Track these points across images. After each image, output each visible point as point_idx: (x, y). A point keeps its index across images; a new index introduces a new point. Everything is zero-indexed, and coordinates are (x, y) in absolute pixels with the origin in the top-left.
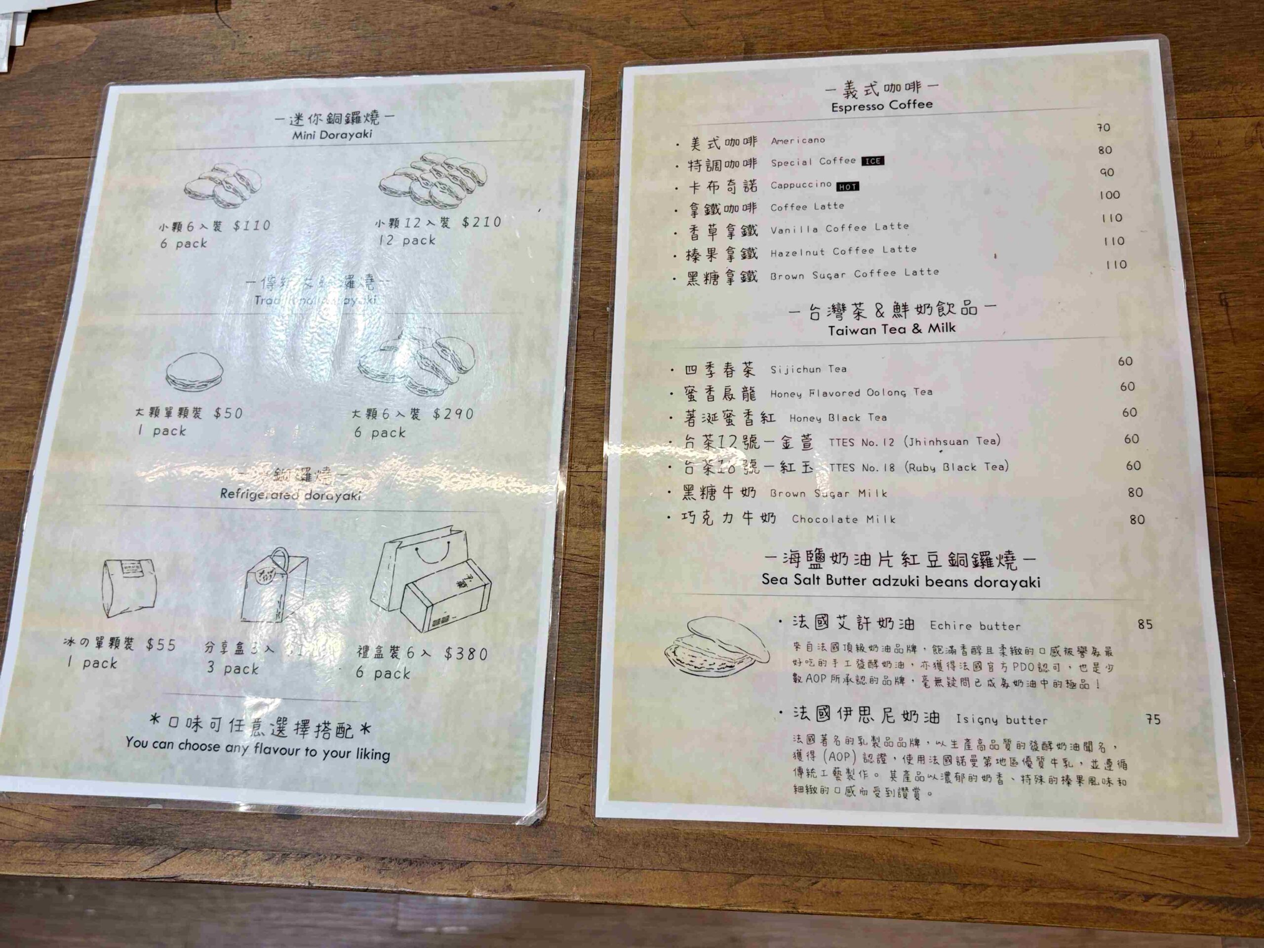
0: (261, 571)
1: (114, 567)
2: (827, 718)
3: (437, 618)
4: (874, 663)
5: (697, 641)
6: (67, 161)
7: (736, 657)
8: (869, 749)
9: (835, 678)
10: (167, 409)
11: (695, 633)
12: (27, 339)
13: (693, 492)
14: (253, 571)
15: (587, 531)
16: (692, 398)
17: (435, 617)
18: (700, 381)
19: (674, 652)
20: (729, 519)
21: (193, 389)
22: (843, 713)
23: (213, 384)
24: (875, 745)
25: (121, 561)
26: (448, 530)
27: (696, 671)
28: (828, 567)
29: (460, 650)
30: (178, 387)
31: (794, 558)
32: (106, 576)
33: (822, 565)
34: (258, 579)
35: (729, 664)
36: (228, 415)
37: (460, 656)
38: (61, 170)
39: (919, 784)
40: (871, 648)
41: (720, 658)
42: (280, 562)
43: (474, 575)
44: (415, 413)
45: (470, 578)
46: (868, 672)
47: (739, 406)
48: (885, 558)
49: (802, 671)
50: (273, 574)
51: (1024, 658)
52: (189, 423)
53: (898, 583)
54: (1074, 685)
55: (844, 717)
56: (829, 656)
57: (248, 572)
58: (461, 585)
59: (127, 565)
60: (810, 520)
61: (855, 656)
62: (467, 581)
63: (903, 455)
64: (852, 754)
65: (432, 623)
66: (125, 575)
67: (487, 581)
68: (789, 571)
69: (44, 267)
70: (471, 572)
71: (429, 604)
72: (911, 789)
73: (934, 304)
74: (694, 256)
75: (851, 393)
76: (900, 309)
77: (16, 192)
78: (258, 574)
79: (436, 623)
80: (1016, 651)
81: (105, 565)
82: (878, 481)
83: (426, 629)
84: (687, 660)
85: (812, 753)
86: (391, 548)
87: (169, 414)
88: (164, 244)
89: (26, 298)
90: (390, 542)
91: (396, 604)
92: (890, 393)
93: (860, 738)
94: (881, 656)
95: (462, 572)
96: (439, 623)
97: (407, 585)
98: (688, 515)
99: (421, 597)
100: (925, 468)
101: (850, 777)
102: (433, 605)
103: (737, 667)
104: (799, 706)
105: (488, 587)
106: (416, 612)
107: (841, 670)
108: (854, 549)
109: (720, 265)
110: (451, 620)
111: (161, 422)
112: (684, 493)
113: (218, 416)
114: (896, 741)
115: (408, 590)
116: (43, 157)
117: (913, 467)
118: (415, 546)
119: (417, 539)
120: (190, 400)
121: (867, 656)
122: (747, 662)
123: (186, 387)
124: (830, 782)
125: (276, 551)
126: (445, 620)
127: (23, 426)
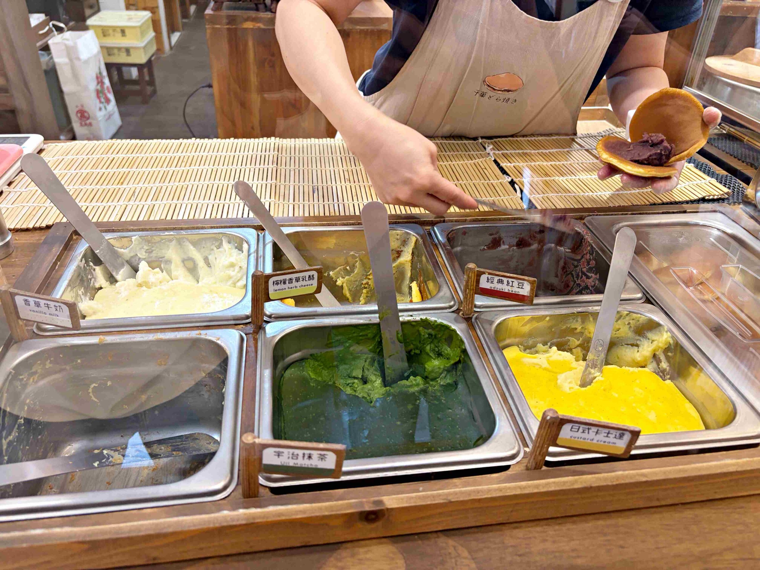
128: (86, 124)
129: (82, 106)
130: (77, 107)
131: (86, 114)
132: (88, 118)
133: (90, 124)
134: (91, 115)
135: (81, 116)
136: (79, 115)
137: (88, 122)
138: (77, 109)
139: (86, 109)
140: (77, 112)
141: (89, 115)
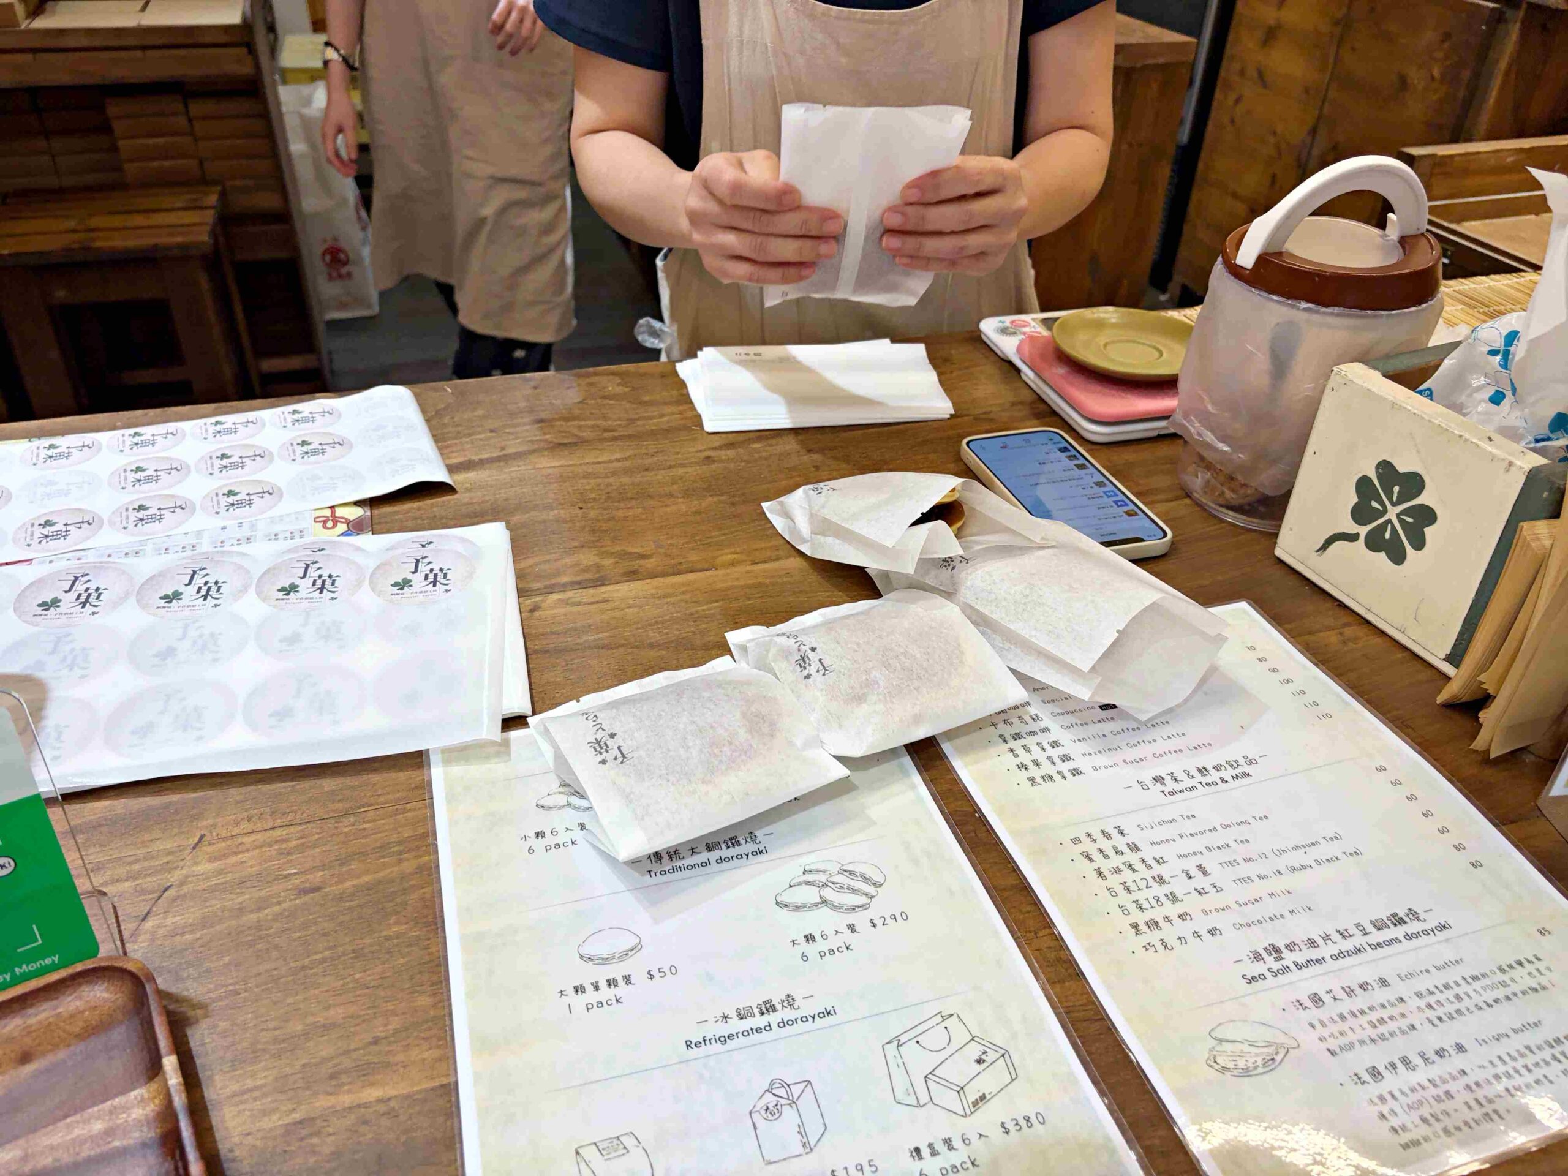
0: (765, 1108)
1: (590, 1153)
2: (1380, 1077)
3: (973, 1100)
4: (1382, 1021)
5: (1227, 1047)
6: (401, 807)
7: (1271, 1050)
8: (1433, 1091)
9: (1362, 1042)
10: (592, 984)
11: (1221, 1041)
12: (402, 961)
13: (1140, 928)
14: (755, 1110)
15: (1067, 984)
16: (1091, 860)
17: (971, 1099)
18: (1087, 846)
19: (1215, 1062)
20: (1184, 942)
21: (614, 961)
22: (1391, 1068)
23: (634, 952)
24: (1435, 1085)
25: (595, 1144)
26: (939, 1019)
27: (1246, 1073)
28: (1289, 958)
29: (1015, 1122)
30: (596, 962)
31: (1257, 957)
32: (582, 1164)
33: (1283, 956)
34: (765, 1116)
35: (1269, 1058)
36: (663, 974)
37: (1018, 1128)
38: (396, 815)
39: (1494, 1106)
40: (1369, 1009)
41: (1257, 1055)
42: (782, 1092)
43: (987, 1050)
44: (852, 928)
45: (985, 1053)
46: (1382, 1029)
47: (1133, 858)
48: (1326, 938)
49: (1333, 1044)
50: (779, 1107)
51: (1486, 982)
52: (622, 990)
53: (1350, 953)
54: (1536, 990)
55: (1393, 1072)
56: (1345, 1026)
57: (750, 1113)
58: (979, 1061)
59: (605, 1146)
60: (1248, 925)
61: (1363, 1020)
62: (984, 1057)
63: (1282, 863)
64: (1424, 1101)
65: (971, 1106)
66: (606, 1157)
67: (1003, 1052)
68: (1259, 968)
69: (403, 895)
70: (982, 1048)
71: (958, 1089)
72: (1490, 1112)
73: (1224, 763)
74: (1023, 767)
75: (1210, 830)
76: (1203, 771)
77: (349, 841)
78: (763, 1112)
79: (975, 1104)
80: (1475, 978)
81: (577, 1153)
82: (1276, 884)
83: (968, 1112)
84: (1231, 1065)
85: (1392, 1110)
86: (891, 1049)
87: (597, 988)
88: (531, 850)
89: (389, 925)
90: (888, 1043)
91: (924, 1098)
92: (1239, 824)
93: (1419, 1085)
94: (1385, 1014)
95: (975, 1051)
96: (978, 1103)
97: (926, 1077)
98: (1148, 947)
99: (945, 1083)
100: (1303, 867)
101: (1438, 1120)
102: (962, 1088)
103: (1278, 1058)
104: (1352, 1075)
105: (1007, 1056)
106: (949, 1099)
107: (1360, 1034)
108: (1300, 937)
109: (1047, 768)
110: (988, 1097)
111: (591, 996)
112: (1133, 931)
113: (651, 977)
114: (1447, 1077)
115: (929, 1082)
116: (373, 808)
117: (1294, 869)
118: (915, 1040)
119: (913, 1033)
120: (616, 971)
121: (1374, 1016)
122: (1282, 1052)
123: (605, 961)
124: (1424, 1130)
125: (772, 1082)
126: (983, 1098)
127: (422, 1042)
128: (340, 276)
129: (336, 239)
130: (325, 241)
131: (342, 256)
132: (346, 263)
133: (349, 275)
134: (351, 256)
135: (332, 261)
136: (328, 258)
137: (344, 270)
138: (326, 246)
139: (343, 244)
140: (324, 254)
141: (347, 256)
